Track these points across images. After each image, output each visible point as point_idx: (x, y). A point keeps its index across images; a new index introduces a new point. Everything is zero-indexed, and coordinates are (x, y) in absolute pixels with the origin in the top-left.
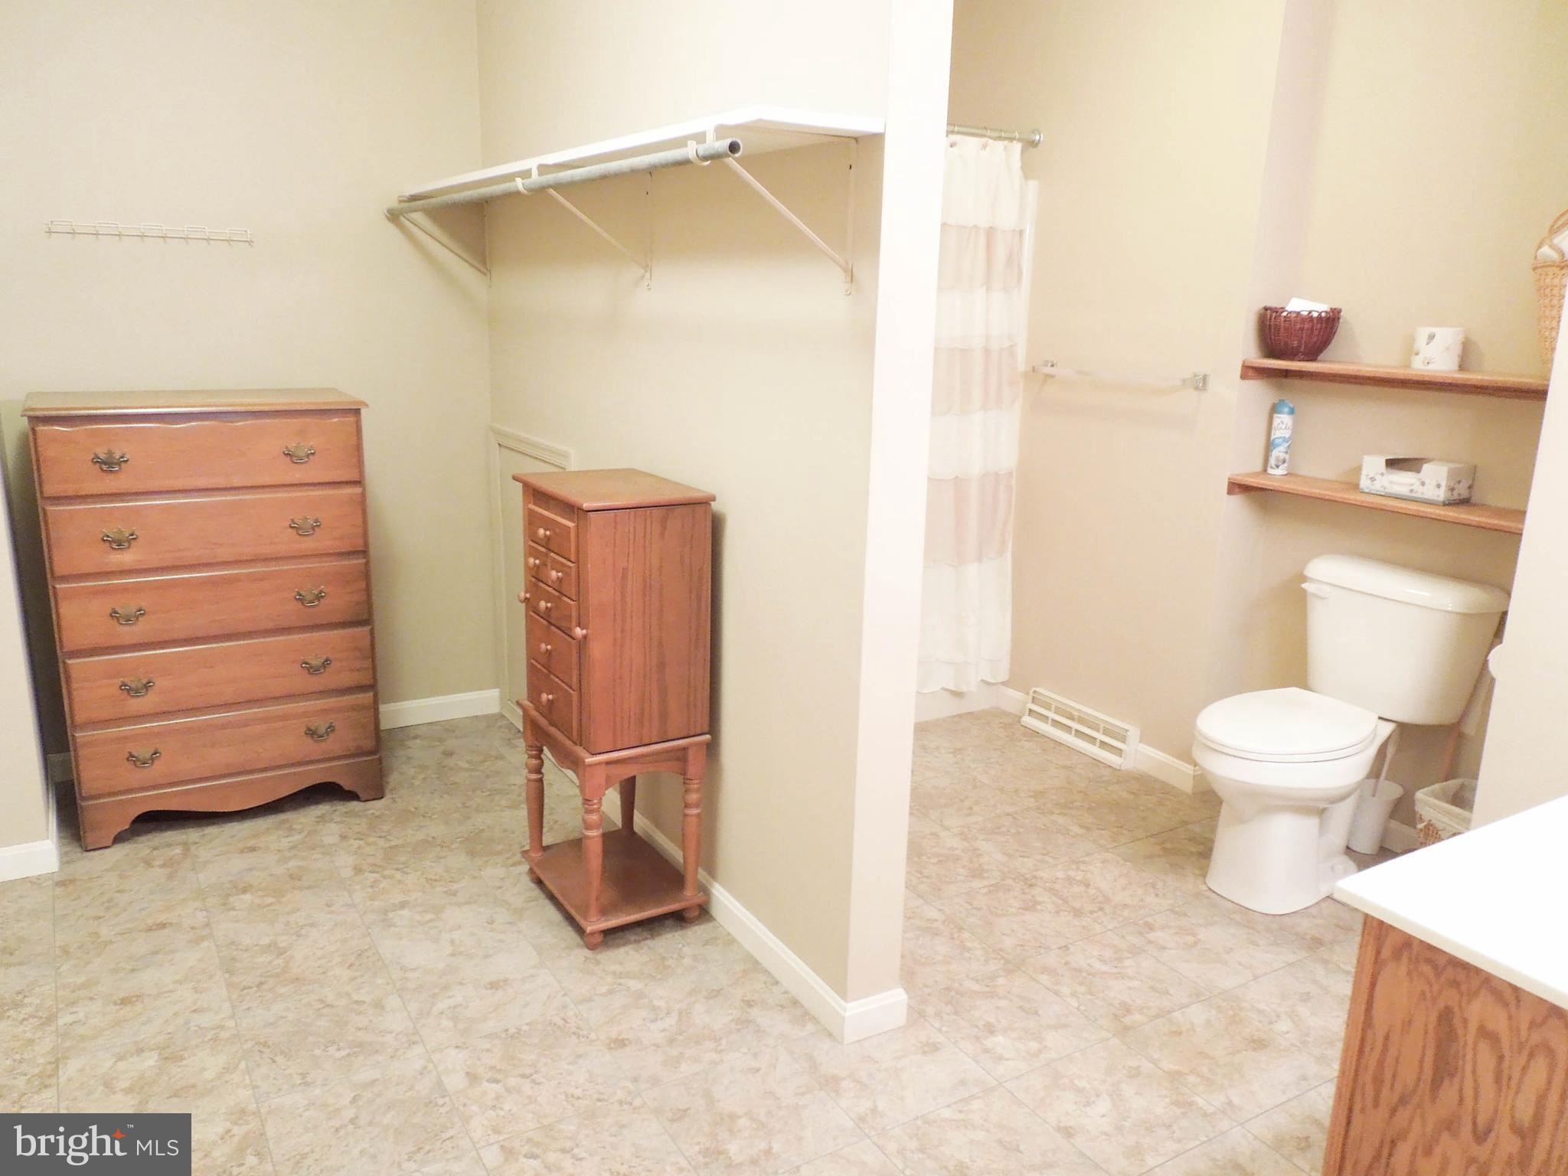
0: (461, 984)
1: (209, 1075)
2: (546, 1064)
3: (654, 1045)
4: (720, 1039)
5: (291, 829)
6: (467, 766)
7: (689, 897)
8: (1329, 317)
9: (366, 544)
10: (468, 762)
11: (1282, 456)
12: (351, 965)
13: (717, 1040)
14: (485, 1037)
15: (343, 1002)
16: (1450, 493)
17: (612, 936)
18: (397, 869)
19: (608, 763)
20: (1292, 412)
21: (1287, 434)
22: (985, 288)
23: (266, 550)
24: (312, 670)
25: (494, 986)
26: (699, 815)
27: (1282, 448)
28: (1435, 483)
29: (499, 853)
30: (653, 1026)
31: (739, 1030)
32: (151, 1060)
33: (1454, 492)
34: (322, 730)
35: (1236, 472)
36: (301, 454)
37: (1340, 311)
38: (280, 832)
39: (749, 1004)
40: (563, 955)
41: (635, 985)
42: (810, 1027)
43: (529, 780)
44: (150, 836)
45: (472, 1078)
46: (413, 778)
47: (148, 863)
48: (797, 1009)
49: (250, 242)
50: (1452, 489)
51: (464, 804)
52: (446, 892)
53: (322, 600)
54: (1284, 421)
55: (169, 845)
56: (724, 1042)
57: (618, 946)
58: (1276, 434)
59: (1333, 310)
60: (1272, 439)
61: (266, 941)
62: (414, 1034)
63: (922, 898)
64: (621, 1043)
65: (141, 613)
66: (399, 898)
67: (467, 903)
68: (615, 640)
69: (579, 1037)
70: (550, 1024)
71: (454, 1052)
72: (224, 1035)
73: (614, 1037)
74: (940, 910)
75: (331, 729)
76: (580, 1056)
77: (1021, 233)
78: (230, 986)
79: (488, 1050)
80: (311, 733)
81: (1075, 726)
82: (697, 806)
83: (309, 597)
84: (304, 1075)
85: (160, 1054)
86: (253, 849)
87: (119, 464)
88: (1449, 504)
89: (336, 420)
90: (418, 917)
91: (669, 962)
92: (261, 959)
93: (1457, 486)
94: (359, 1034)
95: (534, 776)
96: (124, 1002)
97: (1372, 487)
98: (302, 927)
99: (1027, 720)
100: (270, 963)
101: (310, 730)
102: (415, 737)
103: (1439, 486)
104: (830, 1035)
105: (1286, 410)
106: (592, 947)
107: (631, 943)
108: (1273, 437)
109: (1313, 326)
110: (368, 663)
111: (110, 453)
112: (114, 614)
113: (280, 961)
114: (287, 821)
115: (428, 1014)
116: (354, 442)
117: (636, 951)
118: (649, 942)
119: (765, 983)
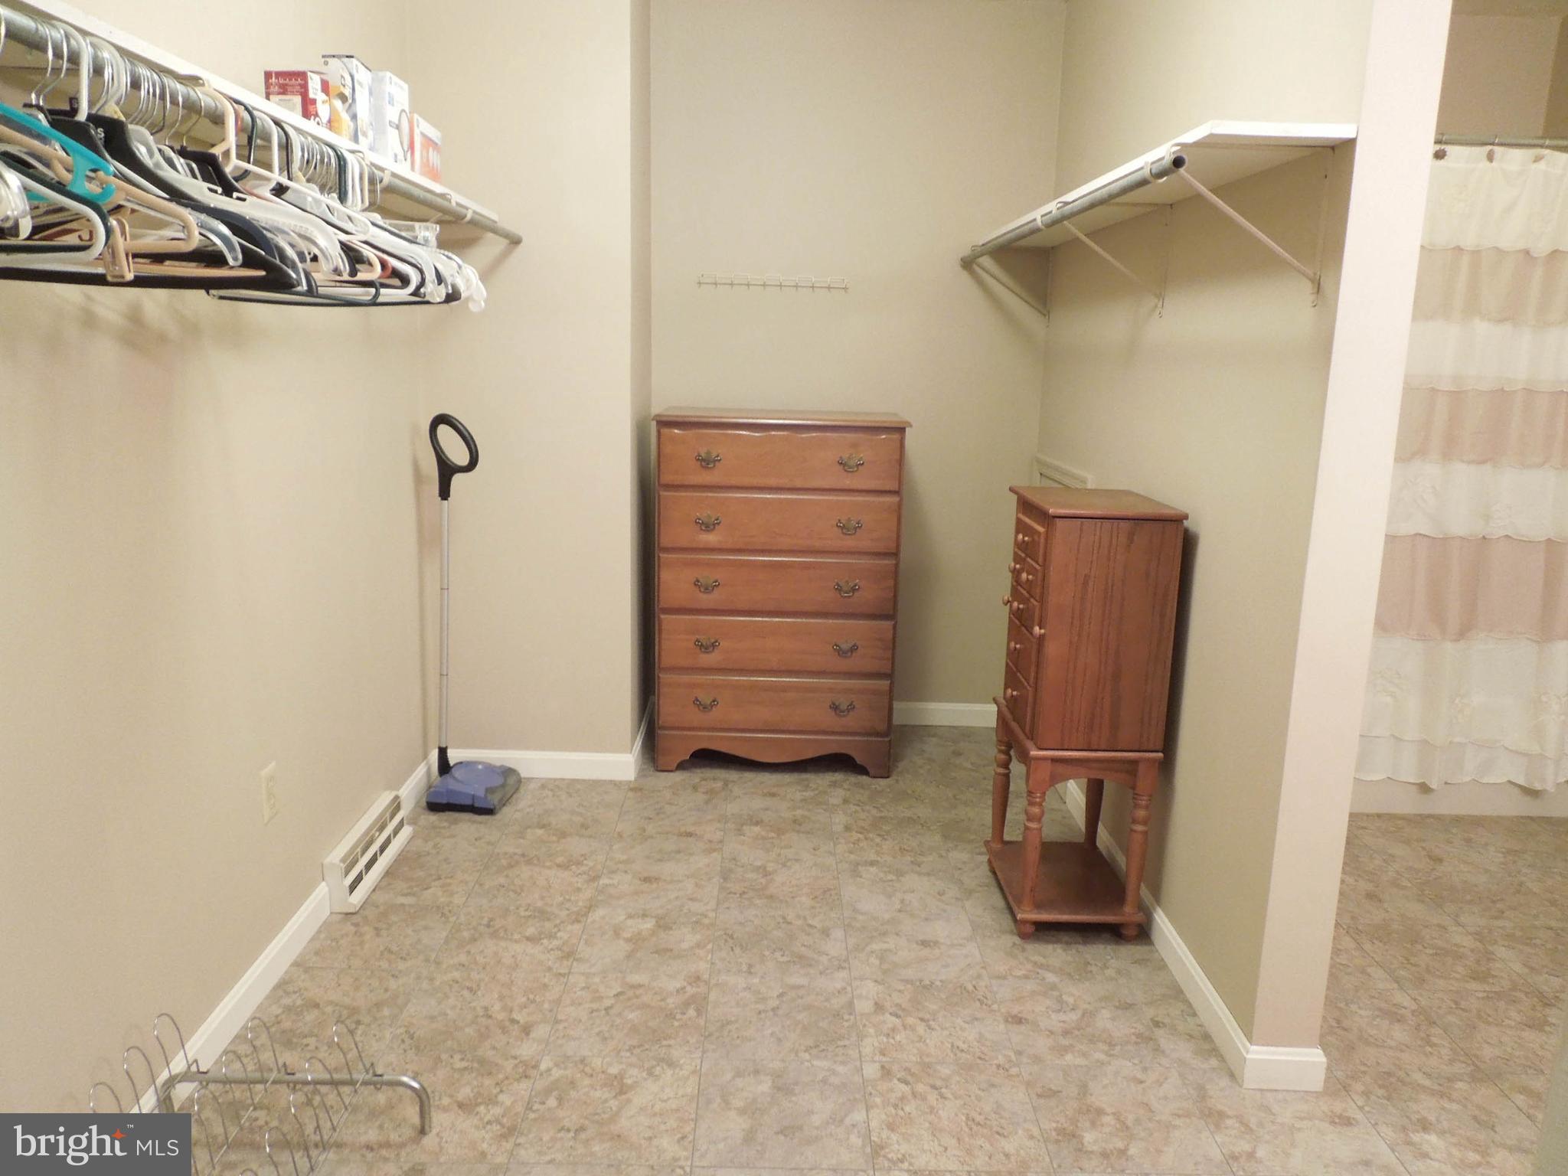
0: (897, 934)
1: (685, 946)
2: (945, 1016)
3: (1049, 1031)
4: (1114, 1045)
5: (807, 786)
6: (970, 766)
7: (1128, 913)
9: (898, 546)
10: (972, 764)
12: (816, 897)
13: (1111, 1045)
14: (902, 981)
15: (799, 922)
17: (1044, 931)
18: (879, 835)
19: (1054, 760)
23: (817, 544)
24: (841, 653)
25: (924, 943)
26: (1145, 833)
29: (970, 842)
30: (1053, 1016)
31: (1136, 1043)
32: (649, 924)
34: (844, 707)
36: (852, 463)
38: (799, 788)
39: (1157, 1024)
40: (995, 936)
41: (1051, 978)
42: (1214, 1062)
43: (996, 773)
44: (703, 770)
45: (879, 1007)
46: (921, 767)
47: (695, 788)
48: (1207, 1043)
49: (845, 289)
51: (954, 796)
52: (912, 862)
53: (856, 594)
55: (714, 779)
56: (1118, 1048)
57: (1048, 942)
61: (759, 863)
62: (845, 961)
63: (1398, 982)
64: (1018, 1020)
65: (716, 585)
66: (873, 857)
67: (928, 874)
68: (1071, 642)
69: (981, 1004)
70: (961, 987)
71: (871, 984)
72: (706, 921)
73: (1013, 1014)
74: (1415, 1000)
75: (851, 707)
76: (977, 1019)
78: (722, 889)
79: (900, 991)
80: (835, 708)
82: (1145, 823)
83: (845, 588)
84: (750, 966)
85: (657, 922)
86: (773, 795)
87: (715, 461)
89: (884, 437)
90: (882, 875)
91: (1094, 969)
92: (750, 875)
94: (803, 949)
95: (1001, 770)
96: (647, 880)
98: (789, 860)
100: (755, 880)
101: (834, 704)
102: (933, 736)
104: (1232, 1076)
106: (1024, 936)
107: (1061, 943)
110: (889, 654)
111: (708, 453)
112: (696, 583)
113: (763, 881)
114: (807, 779)
115: (863, 949)
116: (897, 457)
117: (1065, 950)
118: (1081, 948)
119: (1182, 1011)
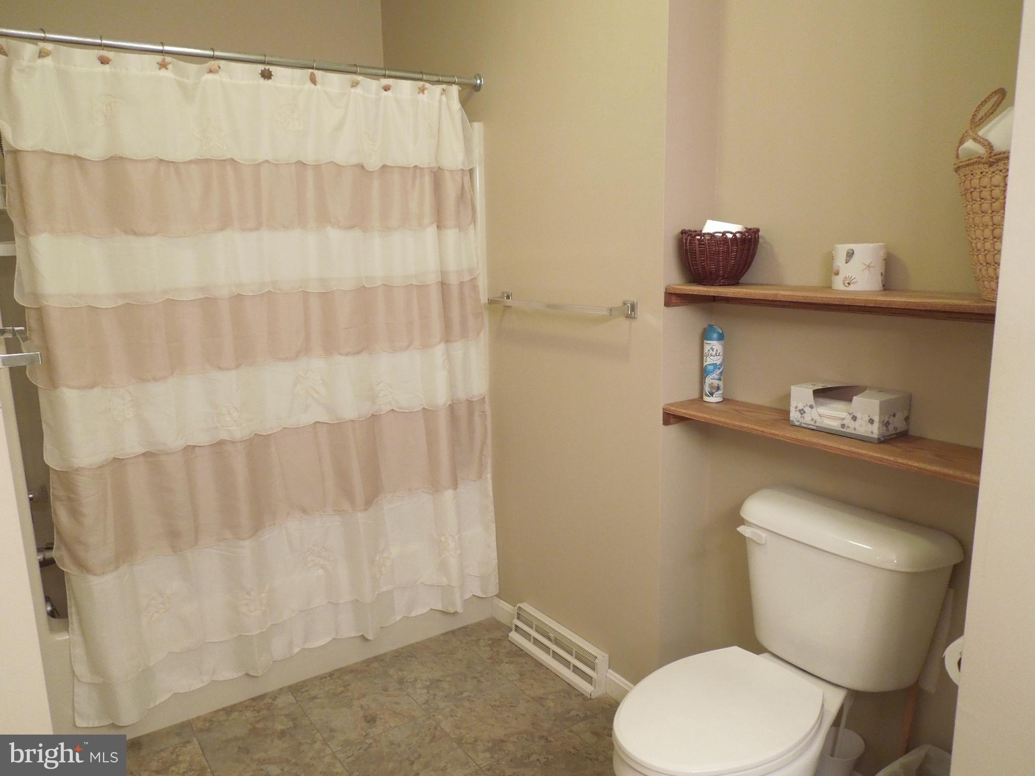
8: (745, 238)
11: (716, 383)
16: (884, 428)
20: (721, 338)
21: (718, 360)
22: (435, 226)
27: (715, 375)
28: (867, 419)
33: (889, 427)
35: (669, 402)
37: (758, 230)
50: (887, 424)
54: (714, 347)
58: (709, 361)
59: (749, 230)
60: (704, 365)
77: (471, 171)
81: (554, 647)
88: (884, 441)
93: (892, 420)
97: (801, 420)
99: (514, 636)
103: (871, 421)
105: (715, 336)
108: (705, 364)
109: (728, 248)
